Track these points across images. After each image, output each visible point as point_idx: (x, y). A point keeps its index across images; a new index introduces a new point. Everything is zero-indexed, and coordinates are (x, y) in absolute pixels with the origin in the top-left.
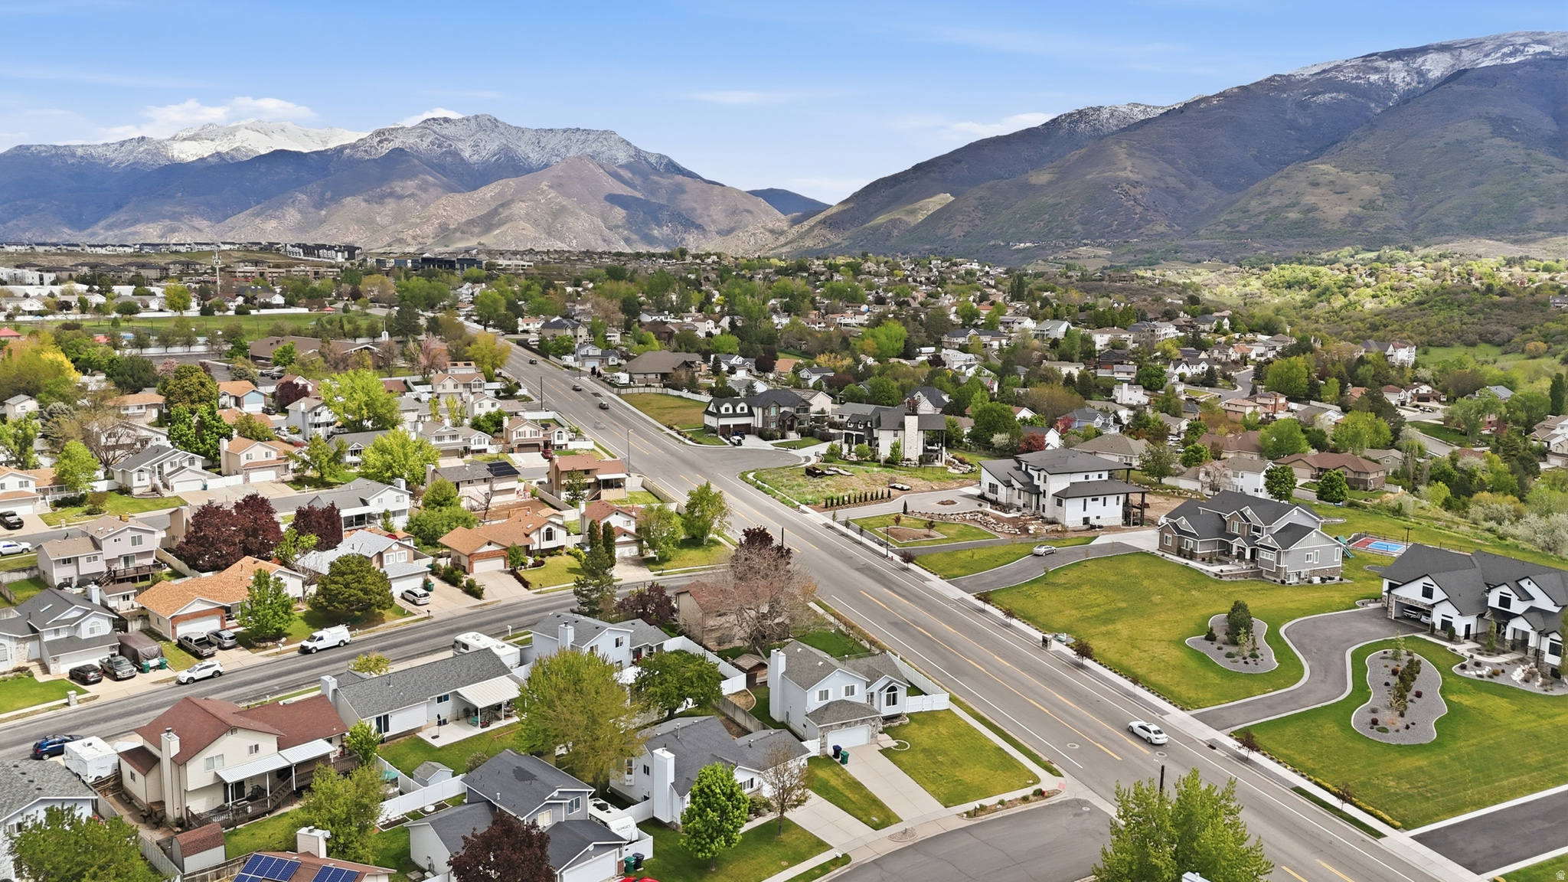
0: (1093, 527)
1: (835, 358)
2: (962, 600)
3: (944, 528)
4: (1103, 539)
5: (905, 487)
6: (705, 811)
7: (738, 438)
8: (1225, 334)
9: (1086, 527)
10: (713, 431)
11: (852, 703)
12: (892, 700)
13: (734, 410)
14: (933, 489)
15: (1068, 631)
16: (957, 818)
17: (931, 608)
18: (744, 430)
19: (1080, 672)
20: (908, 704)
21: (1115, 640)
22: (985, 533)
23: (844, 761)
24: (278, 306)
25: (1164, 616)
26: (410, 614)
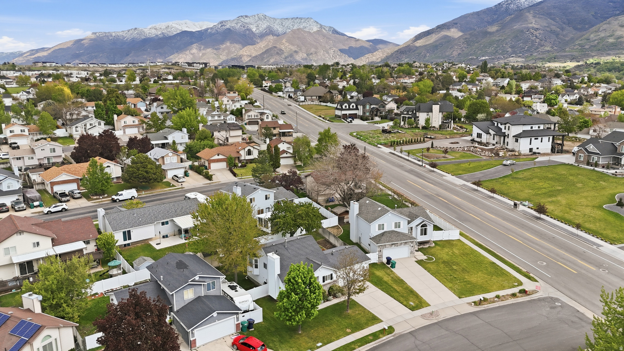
0: (535, 153)
1: (400, 91)
2: (464, 185)
3: (453, 154)
4: (540, 159)
5: (432, 137)
6: (291, 294)
7: (351, 119)
8: (585, 83)
9: (531, 153)
10: (339, 117)
11: (399, 233)
12: (424, 232)
13: (349, 107)
14: (447, 138)
15: (529, 201)
16: (467, 305)
17: (446, 189)
18: (354, 116)
19: (540, 222)
20: (433, 236)
21: (558, 205)
22: (475, 156)
23: (393, 266)
24: (170, 80)
25: (585, 194)
26: (173, 186)
